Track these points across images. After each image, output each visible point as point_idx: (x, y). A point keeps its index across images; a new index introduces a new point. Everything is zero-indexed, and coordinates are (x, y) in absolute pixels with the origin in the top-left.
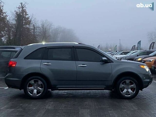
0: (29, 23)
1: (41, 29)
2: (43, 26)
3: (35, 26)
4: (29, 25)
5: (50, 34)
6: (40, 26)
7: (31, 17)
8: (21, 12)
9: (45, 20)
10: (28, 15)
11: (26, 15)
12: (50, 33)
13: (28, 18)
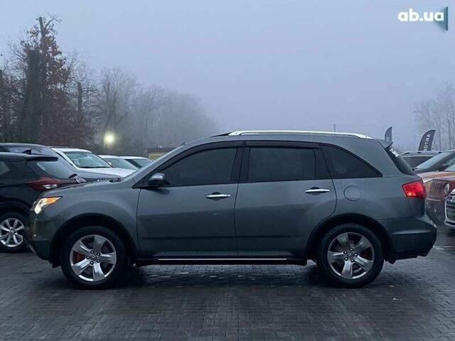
0: (65, 76)
1: (99, 95)
2: (107, 86)
3: (83, 87)
4: (64, 83)
5: (127, 110)
6: (100, 87)
7: (69, 61)
8: (41, 45)
9: (114, 70)
10: (60, 53)
11: (55, 53)
12: (130, 108)
13: (61, 63)
